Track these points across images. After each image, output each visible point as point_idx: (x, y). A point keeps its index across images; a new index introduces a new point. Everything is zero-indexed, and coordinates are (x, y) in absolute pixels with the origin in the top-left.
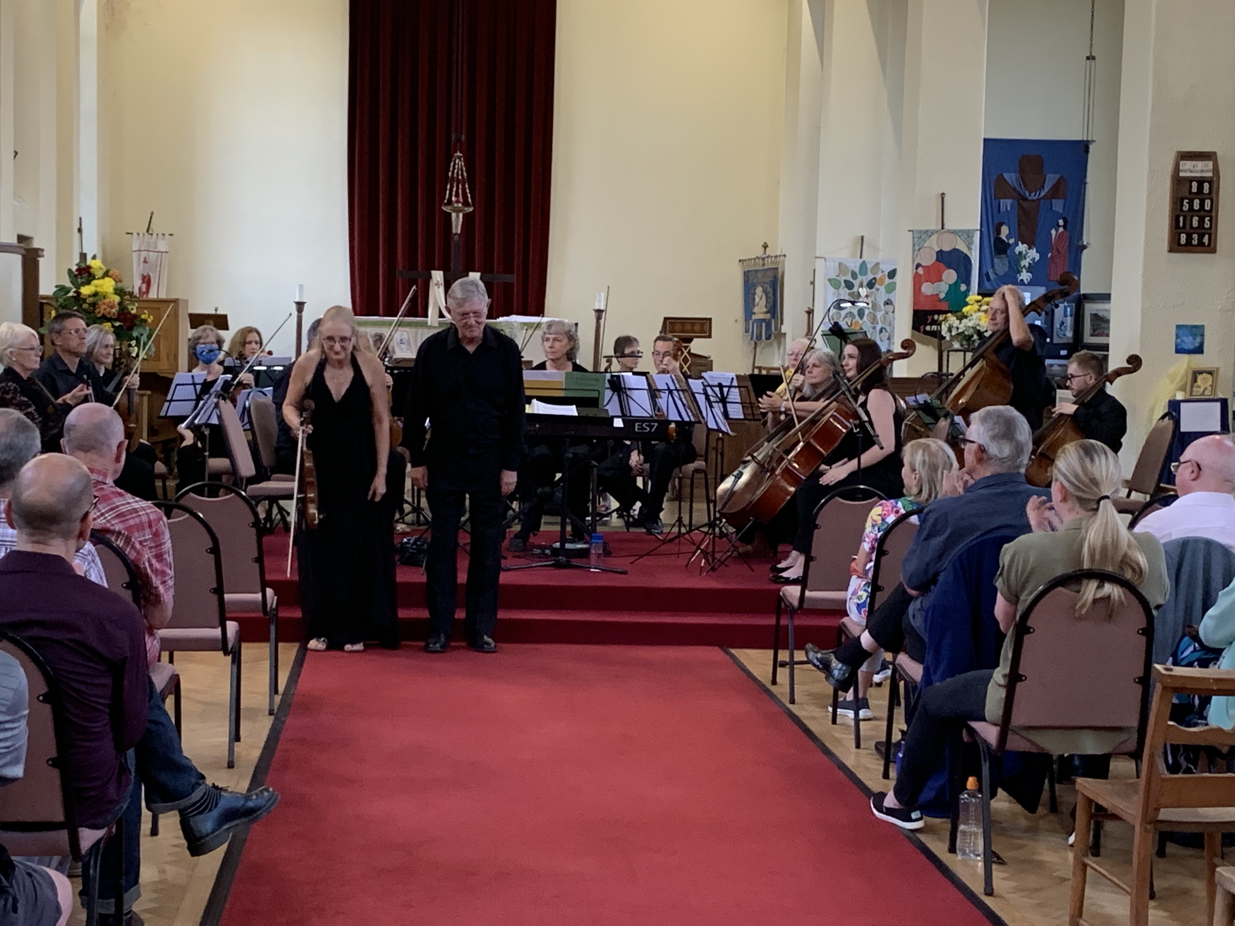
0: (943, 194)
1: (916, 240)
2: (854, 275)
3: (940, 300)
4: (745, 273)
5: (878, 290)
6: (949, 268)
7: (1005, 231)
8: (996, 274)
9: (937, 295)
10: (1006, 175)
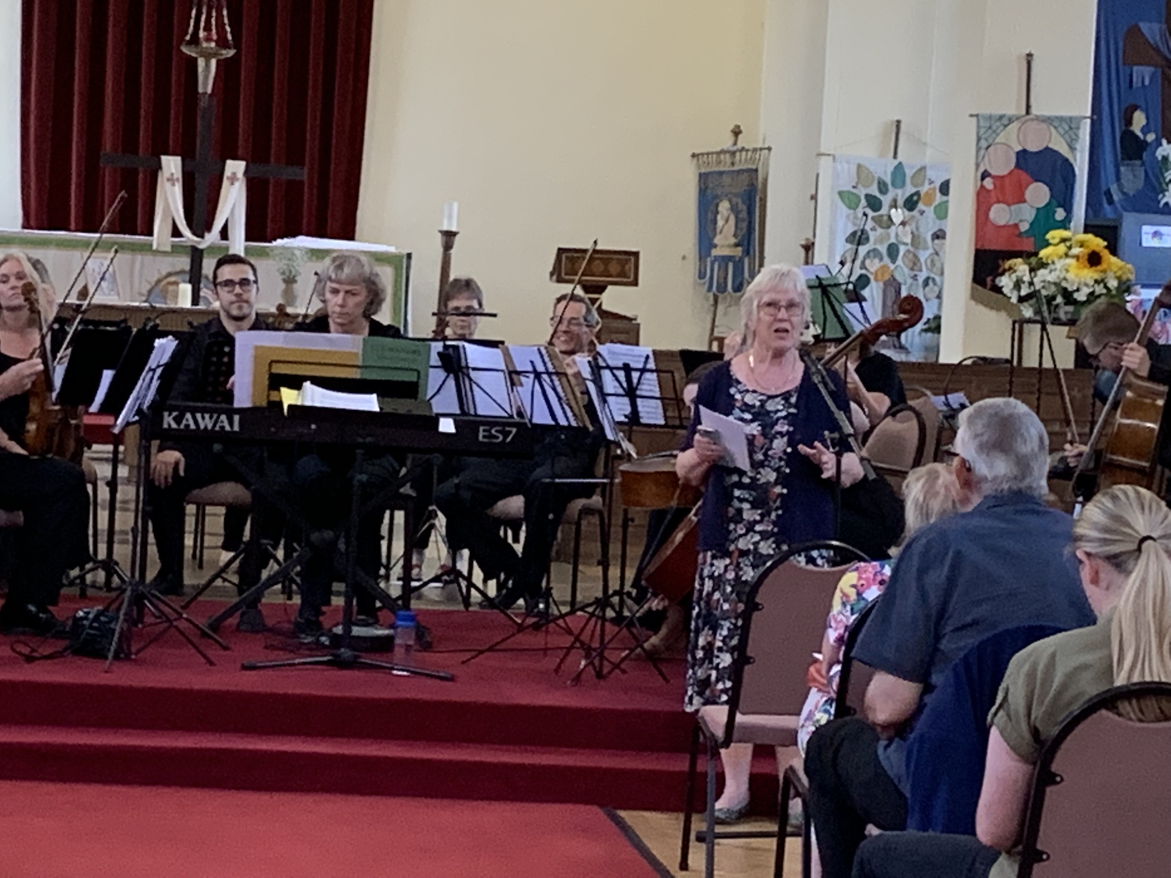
0: (1030, 55)
1: (982, 131)
2: (883, 187)
3: (1020, 235)
4: (700, 175)
5: (922, 213)
6: (1037, 180)
7: (1139, 119)
8: (1124, 193)
9: (1016, 226)
10: (1144, 27)
